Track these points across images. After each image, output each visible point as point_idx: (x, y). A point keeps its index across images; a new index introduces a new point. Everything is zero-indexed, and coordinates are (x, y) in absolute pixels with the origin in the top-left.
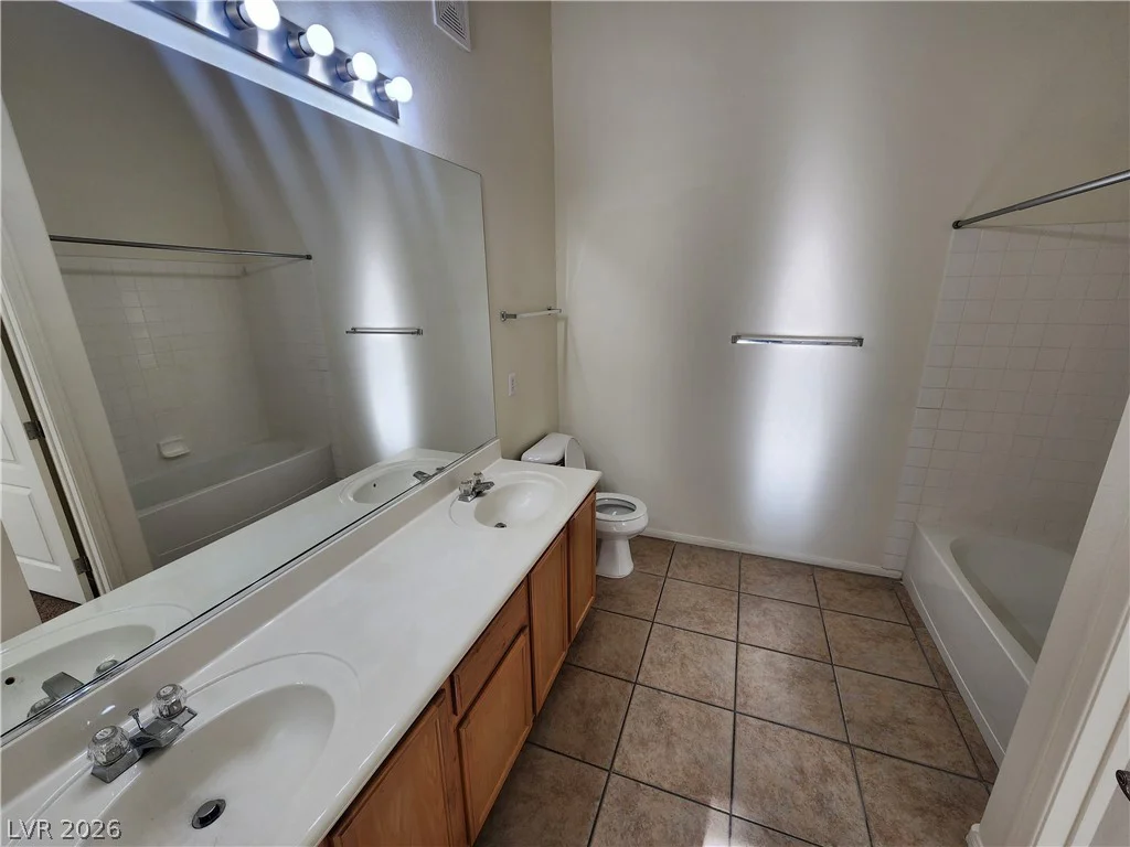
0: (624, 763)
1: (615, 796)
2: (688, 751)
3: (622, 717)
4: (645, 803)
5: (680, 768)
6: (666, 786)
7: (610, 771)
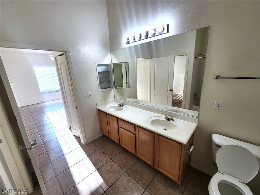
0: (126, 175)
1: (121, 171)
2: (121, 192)
3: (136, 180)
4: (117, 175)
5: (119, 187)
6: (117, 181)
7: (126, 172)
